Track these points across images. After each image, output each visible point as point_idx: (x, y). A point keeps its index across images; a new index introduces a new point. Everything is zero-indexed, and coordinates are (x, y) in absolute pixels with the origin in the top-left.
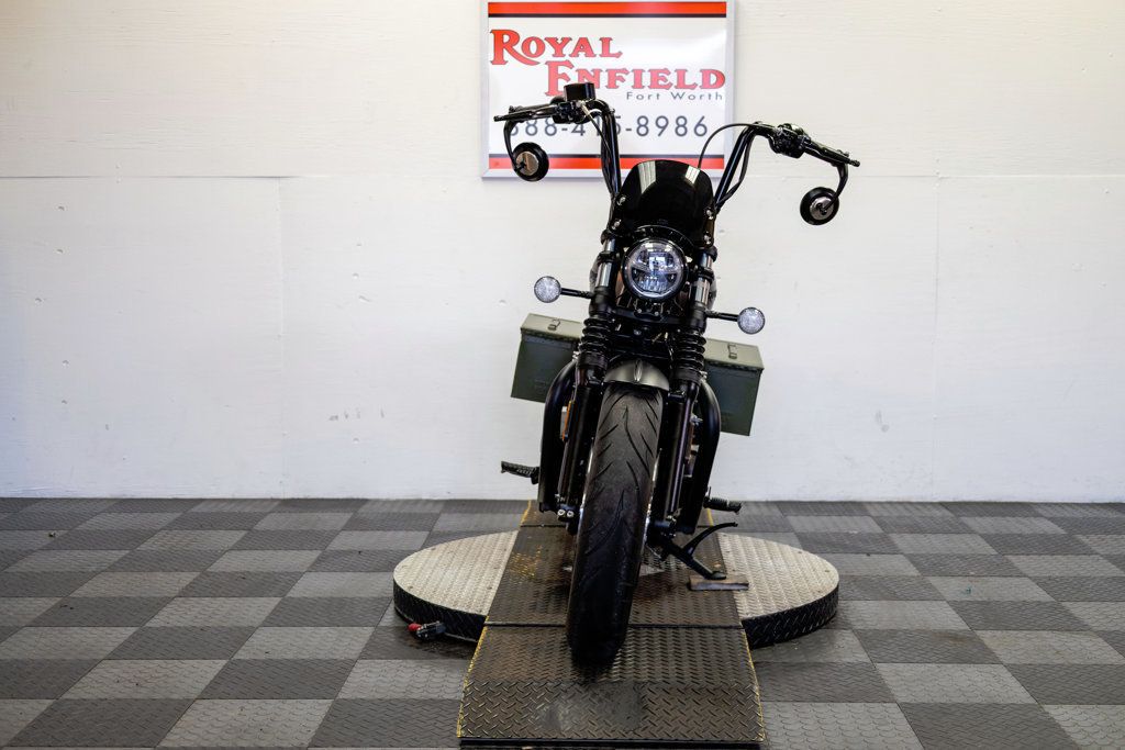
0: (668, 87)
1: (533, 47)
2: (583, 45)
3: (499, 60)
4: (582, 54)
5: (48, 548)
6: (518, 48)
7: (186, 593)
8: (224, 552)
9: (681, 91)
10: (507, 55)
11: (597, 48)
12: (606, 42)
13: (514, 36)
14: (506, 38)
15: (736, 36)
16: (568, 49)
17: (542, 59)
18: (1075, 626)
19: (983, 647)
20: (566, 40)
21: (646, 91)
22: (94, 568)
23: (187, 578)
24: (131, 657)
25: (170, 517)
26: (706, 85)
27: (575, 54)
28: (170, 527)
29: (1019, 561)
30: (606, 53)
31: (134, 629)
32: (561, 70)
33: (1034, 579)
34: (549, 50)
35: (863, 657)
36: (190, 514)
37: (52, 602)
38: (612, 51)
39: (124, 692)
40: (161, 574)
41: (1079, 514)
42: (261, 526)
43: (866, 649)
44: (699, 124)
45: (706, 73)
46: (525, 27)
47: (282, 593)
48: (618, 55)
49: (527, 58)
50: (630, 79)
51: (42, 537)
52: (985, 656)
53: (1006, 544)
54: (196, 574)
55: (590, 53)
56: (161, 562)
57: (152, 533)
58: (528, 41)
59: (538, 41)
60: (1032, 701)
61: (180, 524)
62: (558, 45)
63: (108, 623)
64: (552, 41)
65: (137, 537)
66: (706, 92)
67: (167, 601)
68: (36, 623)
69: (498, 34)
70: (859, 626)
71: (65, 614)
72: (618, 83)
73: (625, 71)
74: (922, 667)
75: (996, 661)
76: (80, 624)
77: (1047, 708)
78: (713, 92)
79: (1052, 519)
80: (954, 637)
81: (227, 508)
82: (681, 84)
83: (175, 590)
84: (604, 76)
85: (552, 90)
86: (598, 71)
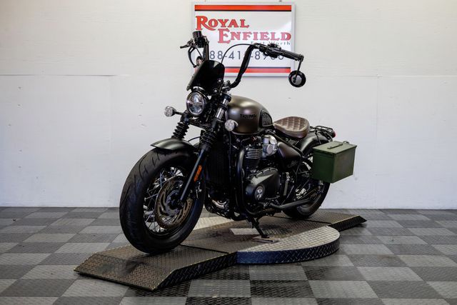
0: (268, 39)
1: (213, 23)
2: (233, 23)
3: (199, 28)
4: (233, 26)
5: (13, 225)
6: (207, 23)
7: (70, 241)
8: (86, 226)
9: (273, 41)
10: (202, 26)
11: (239, 23)
12: (243, 21)
13: (205, 19)
14: (202, 20)
15: (295, 19)
16: (228, 24)
17: (217, 28)
18: (437, 253)
19: (400, 261)
20: (226, 21)
22: (32, 232)
23: (71, 236)
24: (49, 264)
25: (63, 214)
26: (283, 39)
27: (230, 26)
28: (63, 217)
29: (413, 230)
30: (243, 25)
31: (49, 254)
32: (225, 32)
33: (419, 237)
34: (220, 24)
35: (351, 264)
36: (71, 212)
37: (15, 244)
38: (245, 25)
39: (47, 276)
40: (60, 234)
41: (436, 213)
42: (101, 217)
43: (352, 261)
45: (283, 34)
46: (210, 15)
47: (111, 241)
48: (248, 26)
49: (210, 28)
50: (252, 36)
51: (11, 221)
52: (401, 264)
53: (406, 224)
54: (74, 235)
55: (236, 26)
56: (59, 230)
57: (56, 220)
58: (211, 20)
59: (215, 20)
60: (421, 280)
61: (68, 216)
62: (223, 22)
63: (38, 252)
64: (221, 21)
65: (51, 221)
66: (283, 41)
67: (63, 244)
68: (9, 252)
69: (199, 18)
70: (349, 253)
71: (21, 248)
72: (248, 38)
73: (250, 33)
74: (376, 268)
75: (405, 266)
76: (27, 252)
77: (428, 283)
78: (286, 41)
79: (424, 215)
80: (388, 257)
81: (87, 211)
82: (273, 38)
83: (66, 240)
84: (242, 36)
85: (221, 41)
86: (239, 33)
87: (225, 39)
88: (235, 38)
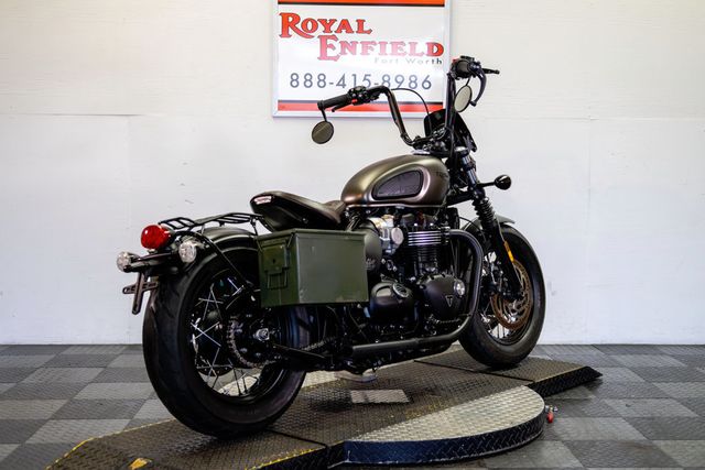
0: (404, 54)
1: (310, 25)
2: (345, 25)
3: (285, 34)
4: (344, 31)
6: (299, 26)
7: (57, 416)
8: (86, 384)
9: (413, 58)
10: (291, 31)
11: (354, 26)
12: (360, 23)
13: (296, 18)
14: (291, 19)
15: (451, 20)
16: (335, 27)
17: (316, 34)
19: (663, 454)
20: (333, 21)
21: (389, 58)
23: (59, 404)
25: (48, 358)
26: (431, 53)
27: (339, 31)
28: (47, 365)
29: (663, 387)
30: (361, 30)
31: (16, 446)
32: (329, 42)
33: (679, 400)
34: (321, 28)
35: (576, 463)
36: (60, 355)
38: (365, 29)
40: (38, 401)
41: (690, 353)
42: (114, 364)
43: (577, 456)
44: (425, 81)
45: (431, 45)
47: (131, 416)
48: (370, 32)
49: (305, 33)
50: (377, 48)
52: (667, 461)
53: (649, 374)
54: (65, 401)
55: (349, 30)
56: (38, 393)
57: (32, 371)
58: (307, 21)
59: (313, 21)
61: (54, 363)
62: (327, 24)
64: (323, 21)
65: (23, 373)
66: (430, 58)
67: (42, 422)
69: (285, 16)
70: (565, 438)
72: (369, 51)
73: (374, 43)
75: (675, 464)
78: (435, 58)
80: (637, 445)
81: (88, 352)
82: (413, 52)
83: (49, 414)
84: (359, 47)
85: (323, 56)
86: (355, 43)
87: (330, 52)
88: (347, 51)
